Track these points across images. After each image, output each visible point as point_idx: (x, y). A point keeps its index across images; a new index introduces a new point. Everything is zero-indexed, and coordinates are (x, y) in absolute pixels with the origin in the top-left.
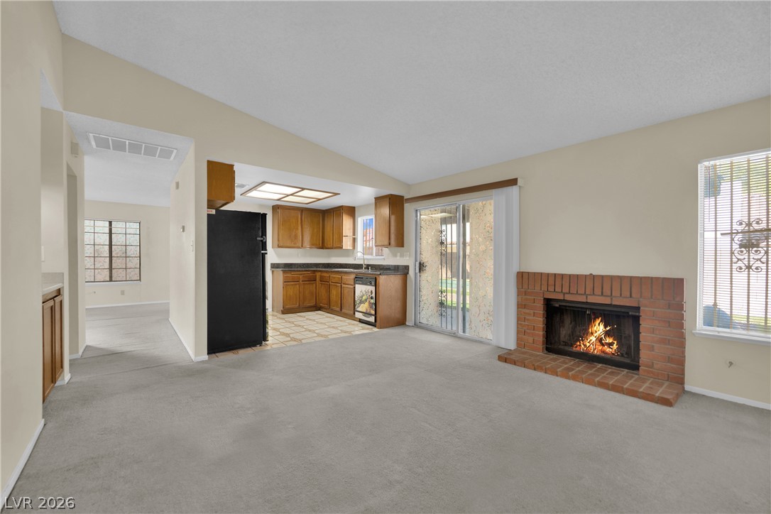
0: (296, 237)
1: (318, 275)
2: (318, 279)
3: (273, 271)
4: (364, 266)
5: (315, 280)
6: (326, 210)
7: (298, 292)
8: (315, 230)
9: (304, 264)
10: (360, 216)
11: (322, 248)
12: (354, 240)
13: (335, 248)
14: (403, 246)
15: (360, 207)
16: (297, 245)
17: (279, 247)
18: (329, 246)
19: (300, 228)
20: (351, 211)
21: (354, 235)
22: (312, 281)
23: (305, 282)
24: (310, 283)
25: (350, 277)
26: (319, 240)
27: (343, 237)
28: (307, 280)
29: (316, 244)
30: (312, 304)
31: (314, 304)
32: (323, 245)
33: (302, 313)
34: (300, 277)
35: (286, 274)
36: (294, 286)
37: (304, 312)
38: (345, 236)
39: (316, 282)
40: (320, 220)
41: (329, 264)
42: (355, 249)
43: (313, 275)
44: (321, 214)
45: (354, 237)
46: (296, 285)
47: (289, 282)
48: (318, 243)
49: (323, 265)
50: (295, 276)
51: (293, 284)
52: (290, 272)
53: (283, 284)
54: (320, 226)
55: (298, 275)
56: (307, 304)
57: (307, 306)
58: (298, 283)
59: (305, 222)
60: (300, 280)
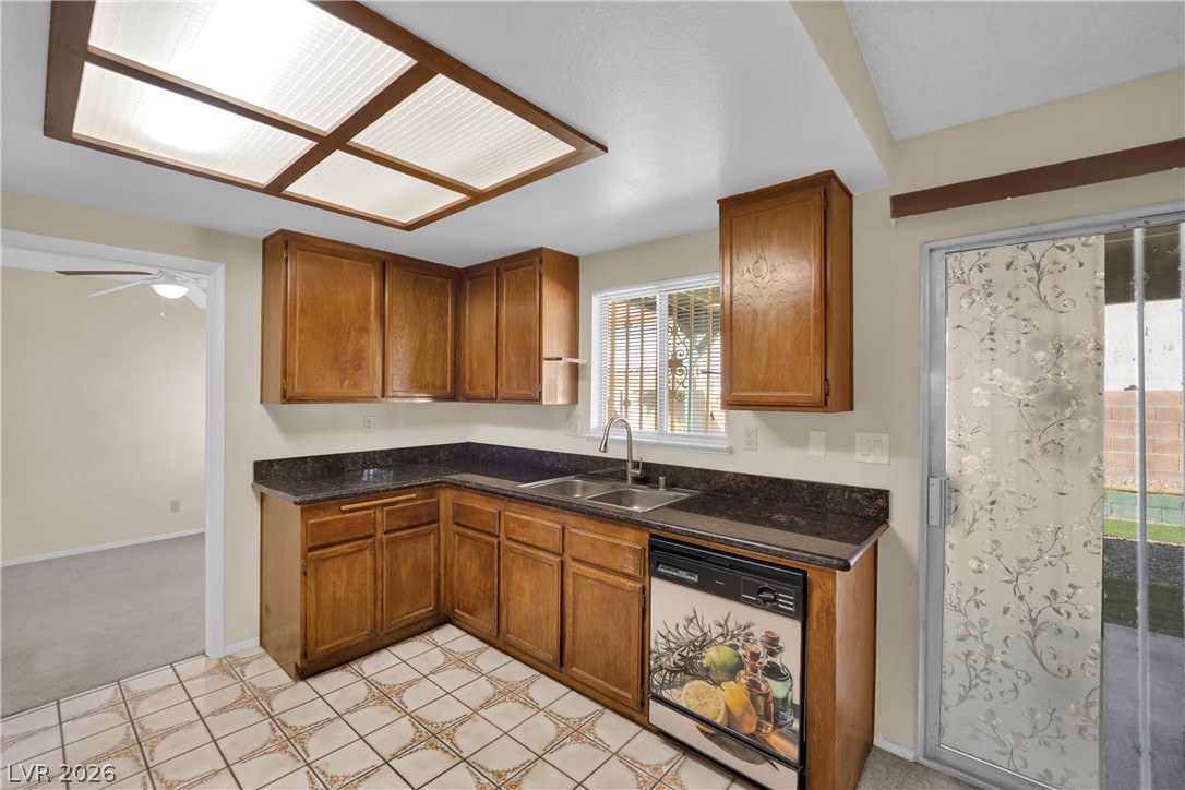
0: (359, 361)
1: (446, 498)
2: (445, 512)
3: (262, 497)
4: (632, 472)
5: (437, 521)
6: (469, 270)
7: (369, 581)
8: (431, 338)
9: (389, 453)
10: (601, 288)
11: (453, 397)
12: (575, 372)
13: (506, 400)
14: (852, 409)
15: (597, 256)
16: (365, 390)
17: (287, 398)
18: (480, 392)
19: (374, 325)
20: (567, 269)
21: (574, 352)
22: (423, 524)
23: (398, 534)
24: (415, 536)
25: (618, 542)
26: (444, 370)
27: (545, 363)
28: (405, 524)
29: (434, 384)
30: (423, 611)
31: (431, 608)
32: (455, 387)
33: (384, 654)
34: (379, 517)
35: (316, 516)
36: (353, 557)
37: (392, 644)
38: (548, 359)
39: (438, 528)
40: (447, 303)
41: (467, 446)
42: (577, 402)
43: (429, 504)
44: (450, 281)
45: (575, 361)
46: (361, 550)
47: (332, 545)
48: (438, 383)
49: (450, 452)
50: (356, 518)
51: (349, 550)
52: (336, 504)
53: (304, 557)
54: (447, 323)
55: (372, 511)
56: (407, 614)
57: (402, 625)
58: (370, 541)
59: (394, 307)
60: (375, 529)
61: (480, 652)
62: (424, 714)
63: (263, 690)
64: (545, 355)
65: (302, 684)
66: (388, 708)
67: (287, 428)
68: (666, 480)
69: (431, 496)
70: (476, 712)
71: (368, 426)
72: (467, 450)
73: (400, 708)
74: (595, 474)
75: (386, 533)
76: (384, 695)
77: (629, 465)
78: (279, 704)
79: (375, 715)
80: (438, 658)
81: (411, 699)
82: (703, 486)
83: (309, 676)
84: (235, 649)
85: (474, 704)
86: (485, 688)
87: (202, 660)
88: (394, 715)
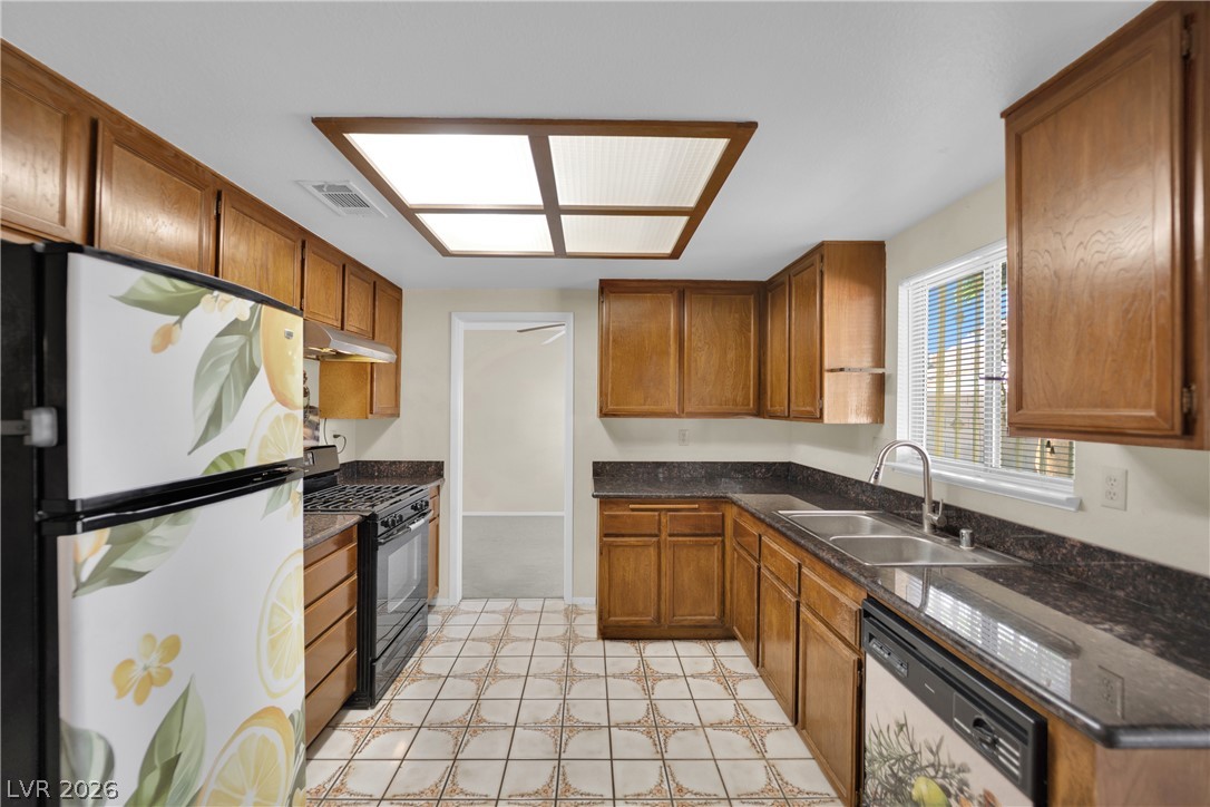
0: (661, 379)
1: (729, 515)
2: (729, 528)
4: (930, 515)
5: (722, 535)
6: (770, 280)
7: (654, 571)
8: (731, 355)
9: (702, 465)
11: (758, 414)
12: (879, 385)
13: (796, 418)
16: (666, 407)
17: (603, 413)
18: (779, 409)
19: (672, 350)
20: (867, 261)
21: (880, 361)
22: (707, 535)
23: (680, 539)
24: (697, 544)
25: (838, 594)
26: (746, 387)
27: (826, 375)
28: (687, 531)
29: (735, 400)
30: (706, 618)
31: (714, 618)
32: (759, 404)
33: (669, 644)
34: (663, 520)
35: (610, 509)
36: (639, 550)
37: (679, 639)
38: (832, 371)
39: (723, 542)
40: (750, 318)
41: (788, 466)
42: (882, 422)
43: (711, 516)
44: (752, 297)
45: (880, 371)
46: (646, 546)
47: (623, 536)
48: (739, 399)
49: (768, 471)
50: (643, 517)
51: (636, 543)
52: (626, 503)
53: (601, 540)
54: (749, 338)
55: (656, 513)
56: (687, 616)
57: (685, 623)
58: (655, 539)
59: (693, 330)
60: (659, 530)
61: (748, 677)
62: (661, 706)
63: (577, 636)
64: (827, 365)
65: (601, 642)
66: (640, 687)
67: (616, 437)
68: (972, 535)
69: (716, 509)
70: (703, 727)
71: (683, 438)
72: (788, 470)
73: (648, 692)
74: (898, 515)
75: (670, 535)
76: (645, 677)
77: (926, 507)
78: (579, 649)
79: (630, 688)
80: (707, 665)
81: (661, 690)
82: (1031, 555)
83: (607, 639)
84: (579, 601)
85: (707, 719)
86: (727, 710)
87: (560, 602)
88: (641, 694)
